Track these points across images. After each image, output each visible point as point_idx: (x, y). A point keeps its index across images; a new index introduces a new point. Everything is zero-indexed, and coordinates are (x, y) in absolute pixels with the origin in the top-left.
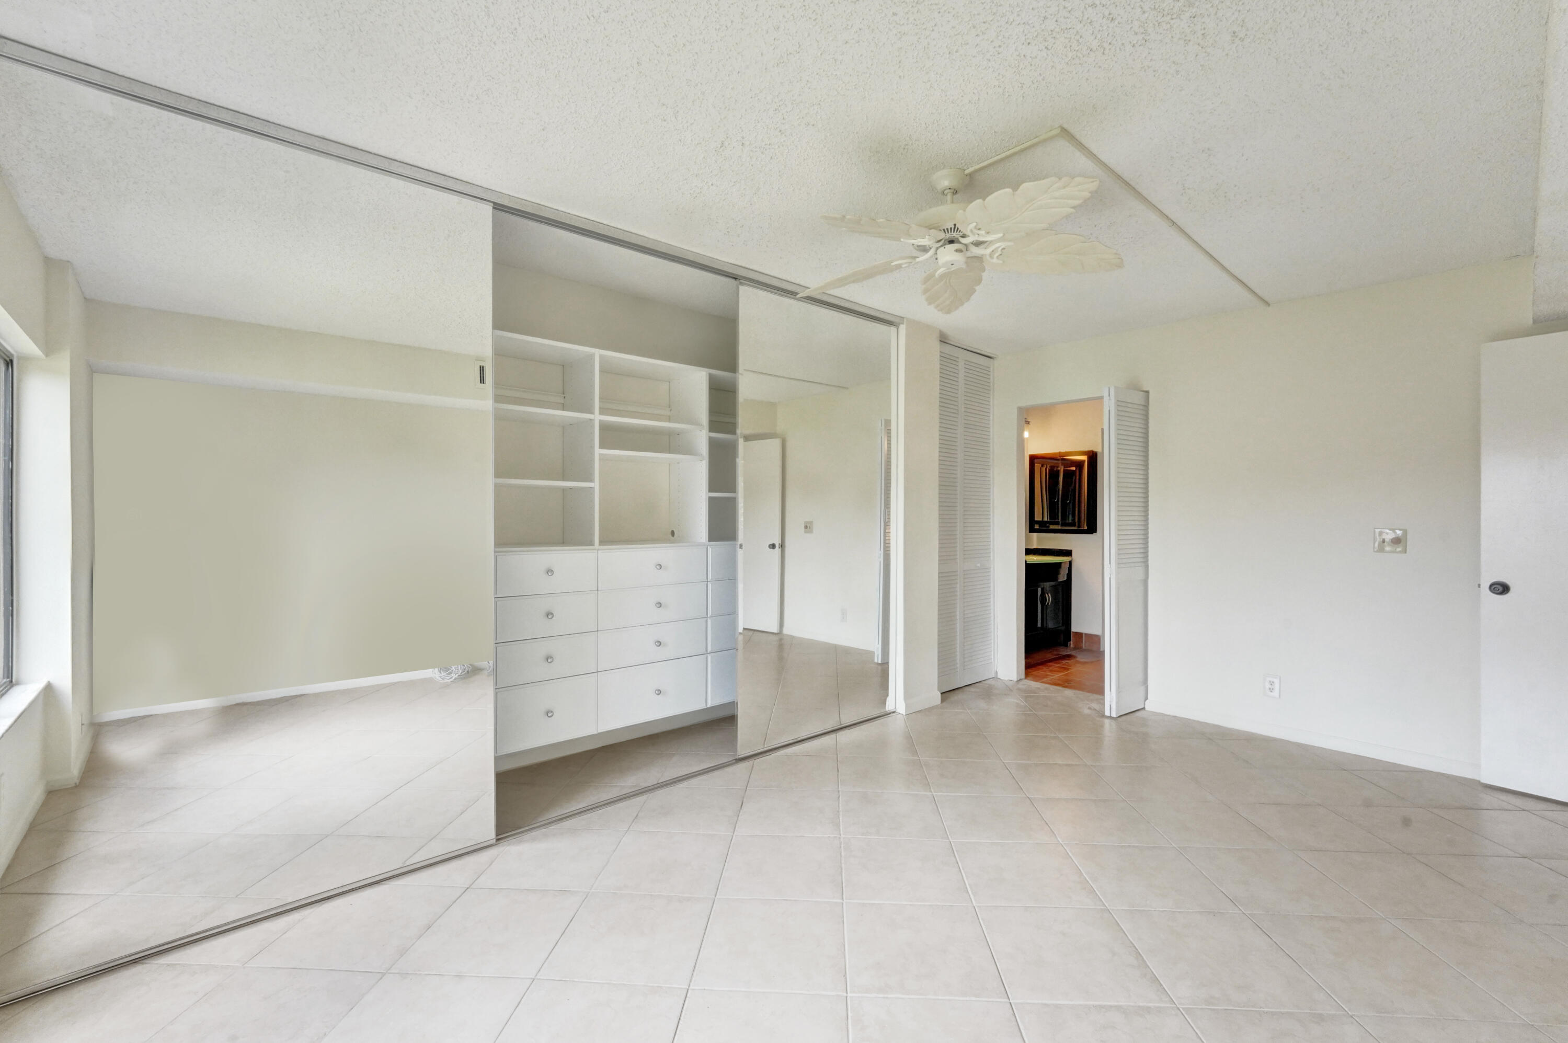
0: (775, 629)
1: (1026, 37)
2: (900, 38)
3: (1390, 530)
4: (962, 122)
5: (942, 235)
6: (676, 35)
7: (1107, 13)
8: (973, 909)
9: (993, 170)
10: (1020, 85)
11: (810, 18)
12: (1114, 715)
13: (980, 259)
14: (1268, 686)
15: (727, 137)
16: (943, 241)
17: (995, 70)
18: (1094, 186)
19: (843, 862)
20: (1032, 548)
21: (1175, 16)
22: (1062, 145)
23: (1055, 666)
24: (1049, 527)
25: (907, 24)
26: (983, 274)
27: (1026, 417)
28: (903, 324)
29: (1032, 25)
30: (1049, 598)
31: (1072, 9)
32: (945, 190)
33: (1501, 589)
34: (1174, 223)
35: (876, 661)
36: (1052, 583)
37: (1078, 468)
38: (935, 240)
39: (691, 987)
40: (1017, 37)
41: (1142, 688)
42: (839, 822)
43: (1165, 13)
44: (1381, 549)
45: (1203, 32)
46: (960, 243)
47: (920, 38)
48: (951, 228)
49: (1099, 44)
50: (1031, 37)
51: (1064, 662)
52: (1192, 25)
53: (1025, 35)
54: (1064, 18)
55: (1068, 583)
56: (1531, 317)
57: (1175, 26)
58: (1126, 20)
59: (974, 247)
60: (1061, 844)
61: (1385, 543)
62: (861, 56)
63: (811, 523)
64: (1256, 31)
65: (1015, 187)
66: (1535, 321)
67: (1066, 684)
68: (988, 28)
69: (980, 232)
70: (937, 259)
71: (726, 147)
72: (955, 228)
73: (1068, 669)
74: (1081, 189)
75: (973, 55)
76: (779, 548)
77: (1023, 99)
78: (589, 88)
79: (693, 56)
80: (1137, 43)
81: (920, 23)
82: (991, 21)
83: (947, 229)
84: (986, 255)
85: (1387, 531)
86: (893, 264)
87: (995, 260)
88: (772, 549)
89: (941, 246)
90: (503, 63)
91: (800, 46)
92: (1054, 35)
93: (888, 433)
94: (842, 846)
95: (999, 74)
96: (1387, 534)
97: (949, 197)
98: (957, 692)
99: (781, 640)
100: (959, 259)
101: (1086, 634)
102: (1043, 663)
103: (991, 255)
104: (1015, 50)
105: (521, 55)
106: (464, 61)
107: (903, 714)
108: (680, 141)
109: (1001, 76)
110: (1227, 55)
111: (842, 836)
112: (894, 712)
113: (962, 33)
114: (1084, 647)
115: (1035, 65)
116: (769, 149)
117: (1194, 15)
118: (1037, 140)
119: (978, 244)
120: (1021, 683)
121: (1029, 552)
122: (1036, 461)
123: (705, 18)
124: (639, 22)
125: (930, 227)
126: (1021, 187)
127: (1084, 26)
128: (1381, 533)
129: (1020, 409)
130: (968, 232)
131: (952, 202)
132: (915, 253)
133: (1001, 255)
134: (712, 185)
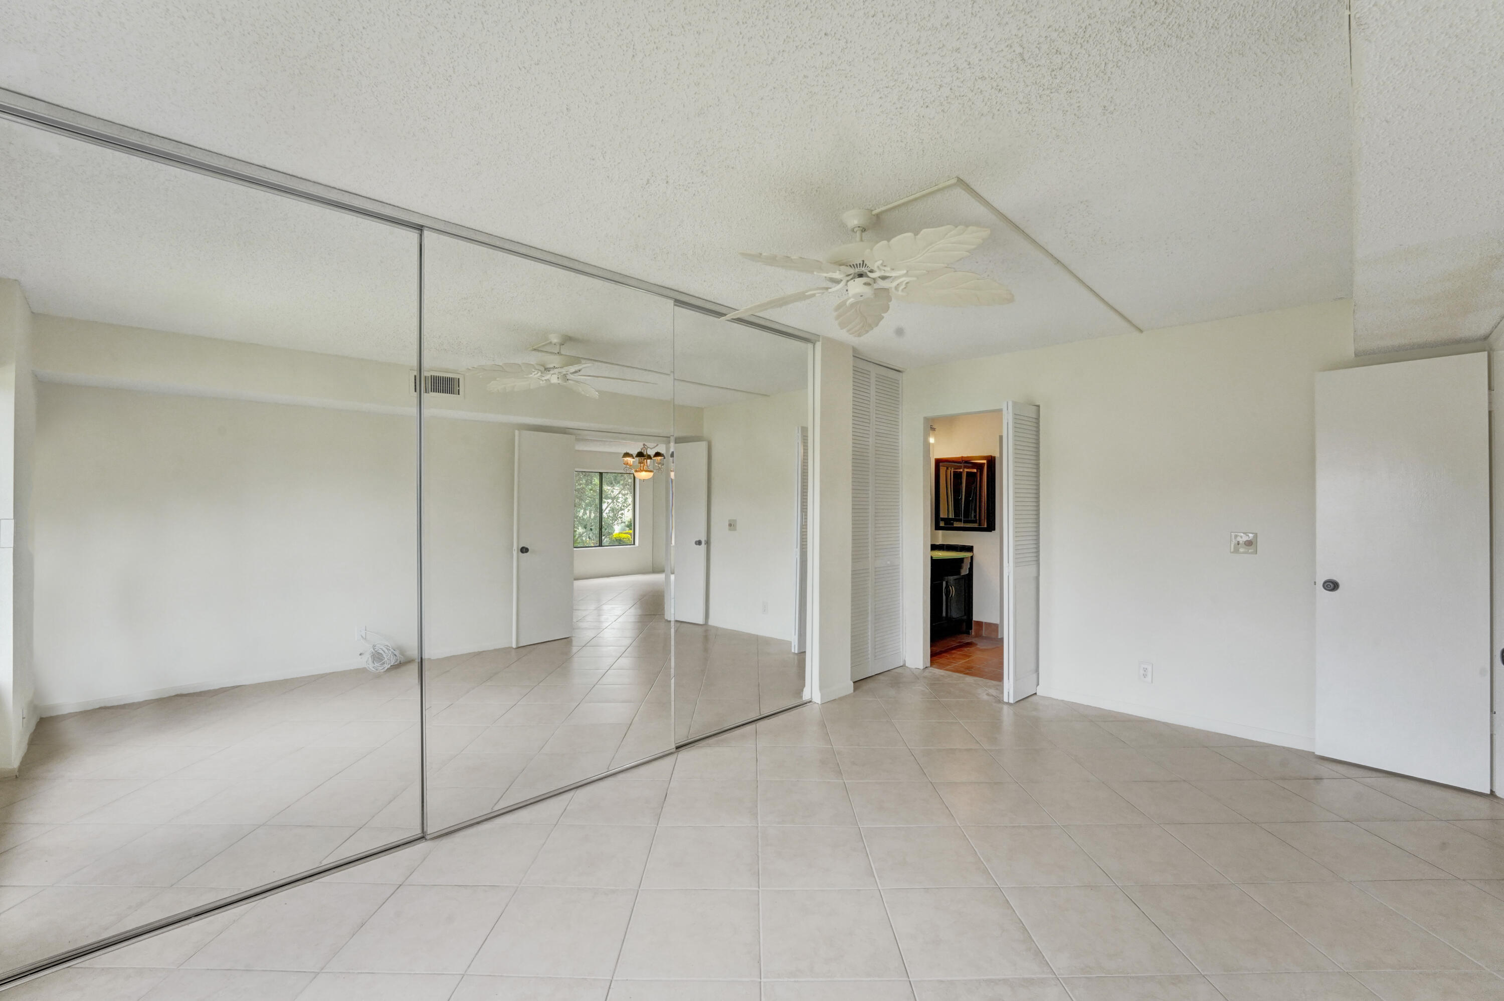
0: (700, 620)
1: (924, 101)
2: (811, 97)
3: (1244, 533)
4: (869, 170)
5: (852, 271)
6: (603, 86)
7: (995, 84)
8: (879, 893)
9: (897, 211)
10: (920, 141)
11: (728, 77)
12: (1011, 701)
13: (886, 290)
14: (1142, 672)
15: (652, 176)
16: (852, 275)
17: (898, 127)
18: (985, 233)
19: (760, 850)
20: (938, 544)
21: (1053, 91)
22: (959, 192)
23: (957, 653)
24: (953, 524)
25: (817, 85)
26: (889, 303)
27: (931, 425)
28: (819, 341)
29: (929, 92)
30: (953, 590)
31: (964, 80)
32: (855, 228)
33: (1332, 586)
34: (1059, 261)
35: (793, 651)
36: (955, 577)
37: (979, 470)
38: (845, 275)
39: (615, 978)
40: (916, 100)
41: (1035, 676)
42: (757, 811)
43: (1045, 87)
44: (1236, 551)
45: (1078, 105)
46: (868, 277)
47: (829, 98)
48: (860, 264)
49: (989, 110)
50: (929, 102)
51: (966, 649)
52: (1069, 98)
53: (924, 100)
54: (958, 86)
55: (970, 576)
56: (1353, 352)
57: (1054, 99)
58: (1012, 91)
59: (880, 280)
60: (959, 827)
61: (1240, 545)
62: (776, 110)
63: (735, 521)
64: (1123, 106)
65: (916, 233)
66: (1356, 355)
67: (968, 671)
68: (890, 92)
69: (885, 268)
70: (847, 290)
71: (651, 184)
72: (863, 264)
73: (969, 656)
74: (973, 236)
75: (878, 114)
76: (705, 544)
77: (923, 152)
78: (521, 129)
79: (620, 105)
80: (1022, 111)
81: (829, 85)
82: (893, 86)
83: (857, 265)
84: (892, 288)
85: (1242, 534)
86: (807, 294)
87: (900, 293)
88: (698, 546)
89: (852, 279)
90: (438, 105)
91: (719, 100)
92: (949, 101)
93: (804, 442)
94: (759, 834)
95: (901, 131)
96: (1241, 537)
97: (858, 234)
98: (869, 680)
99: (706, 631)
100: (867, 290)
101: (985, 623)
102: (949, 650)
103: (897, 288)
104: (915, 111)
105: (456, 99)
106: (401, 102)
107: (818, 704)
108: (608, 177)
109: (903, 133)
110: (1099, 124)
111: (759, 825)
112: (810, 702)
113: (867, 95)
114: (984, 635)
115: (933, 125)
116: (692, 187)
117: (1070, 90)
118: (936, 188)
119: (884, 278)
120: (927, 670)
121: (934, 547)
122: (941, 464)
123: (630, 73)
124: (568, 74)
125: (841, 264)
126: (922, 232)
127: (976, 94)
128: (1236, 536)
129: (926, 419)
130: (875, 268)
131: (862, 240)
132: (829, 284)
133: (905, 288)
134: (639, 216)
